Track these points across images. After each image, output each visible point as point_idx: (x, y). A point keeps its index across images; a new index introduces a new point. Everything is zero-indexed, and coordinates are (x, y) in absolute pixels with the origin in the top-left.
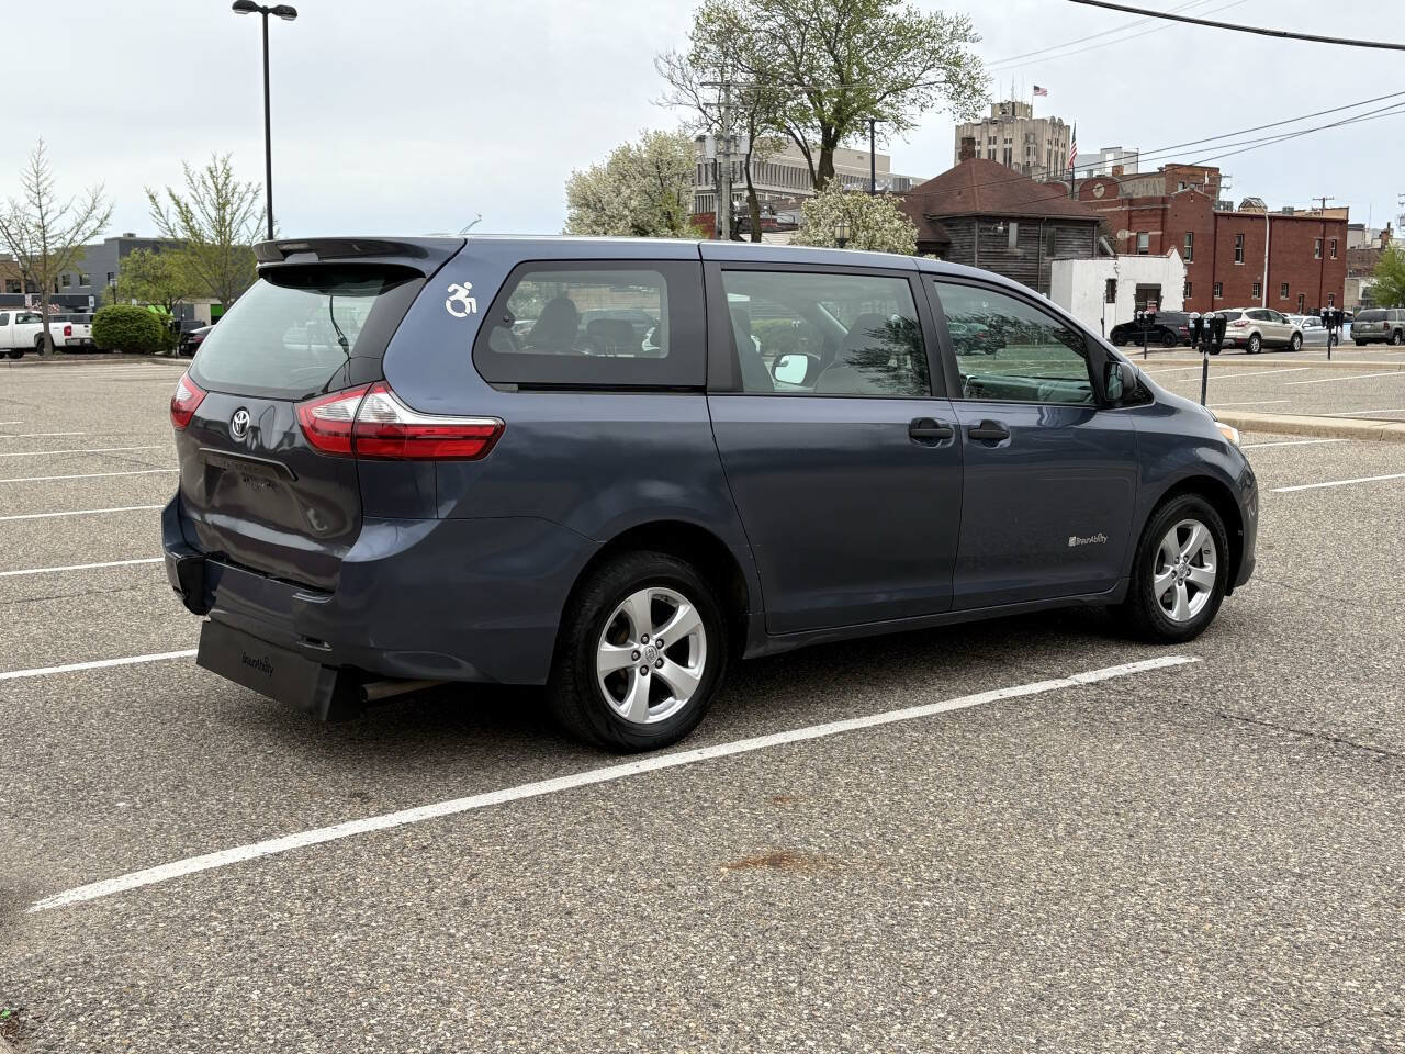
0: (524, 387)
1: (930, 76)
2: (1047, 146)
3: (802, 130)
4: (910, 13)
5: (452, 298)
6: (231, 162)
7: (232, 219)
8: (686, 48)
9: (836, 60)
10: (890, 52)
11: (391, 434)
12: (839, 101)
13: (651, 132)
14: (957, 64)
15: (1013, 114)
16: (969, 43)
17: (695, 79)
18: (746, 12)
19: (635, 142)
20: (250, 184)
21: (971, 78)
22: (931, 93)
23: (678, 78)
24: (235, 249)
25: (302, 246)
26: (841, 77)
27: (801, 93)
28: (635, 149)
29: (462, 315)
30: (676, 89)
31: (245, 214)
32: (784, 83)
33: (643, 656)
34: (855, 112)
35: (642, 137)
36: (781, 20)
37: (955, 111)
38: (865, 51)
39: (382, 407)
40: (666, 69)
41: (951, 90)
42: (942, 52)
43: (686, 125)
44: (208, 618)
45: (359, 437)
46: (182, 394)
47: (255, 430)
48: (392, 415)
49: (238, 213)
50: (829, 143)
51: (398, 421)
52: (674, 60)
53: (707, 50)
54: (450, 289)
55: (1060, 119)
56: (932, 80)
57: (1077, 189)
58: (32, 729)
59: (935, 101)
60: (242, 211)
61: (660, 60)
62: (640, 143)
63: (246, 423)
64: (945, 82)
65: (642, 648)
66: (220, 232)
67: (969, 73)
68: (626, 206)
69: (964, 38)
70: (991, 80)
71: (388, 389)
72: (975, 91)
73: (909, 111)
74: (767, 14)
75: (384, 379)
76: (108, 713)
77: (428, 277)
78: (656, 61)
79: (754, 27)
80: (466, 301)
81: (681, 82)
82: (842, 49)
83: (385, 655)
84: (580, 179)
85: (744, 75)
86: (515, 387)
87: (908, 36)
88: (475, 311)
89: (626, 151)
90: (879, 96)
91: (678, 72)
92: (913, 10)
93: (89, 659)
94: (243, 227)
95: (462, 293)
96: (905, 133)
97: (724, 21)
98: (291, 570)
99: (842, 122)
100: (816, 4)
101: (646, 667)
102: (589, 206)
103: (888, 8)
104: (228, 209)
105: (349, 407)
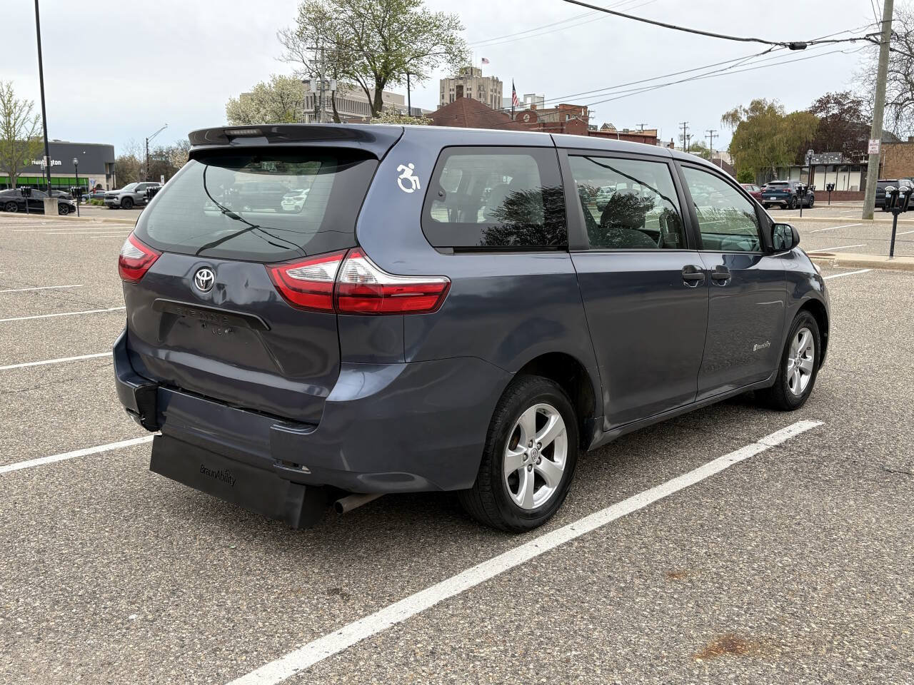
0: (459, 250)
1: (437, 49)
2: (490, 93)
3: (364, 78)
4: (424, 12)
5: (402, 177)
6: (13, 87)
7: (15, 123)
8: (295, 27)
9: (383, 38)
10: (414, 34)
11: (365, 294)
12: (386, 61)
13: (277, 76)
14: (451, 43)
15: (472, 73)
16: (458, 31)
17: (301, 46)
18: (329, 8)
19: (267, 81)
20: (26, 101)
21: (460, 51)
22: (437, 59)
23: (291, 45)
24: (18, 142)
25: (255, 131)
26: (386, 48)
27: (363, 56)
28: (267, 85)
29: (410, 191)
30: (290, 51)
31: (24, 120)
32: (353, 49)
33: (530, 456)
34: (394, 69)
35: (272, 79)
36: (350, 13)
37: (452, 70)
38: (399, 33)
39: (360, 270)
40: (284, 40)
41: (449, 58)
42: (443, 35)
43: (297, 73)
44: (160, 433)
45: (339, 295)
46: (131, 252)
47: (220, 287)
48: (370, 277)
49: (19, 120)
50: (380, 86)
51: (374, 282)
52: (289, 33)
53: (307, 29)
54: (399, 169)
55: (497, 78)
56: (437, 51)
57: (515, 116)
58: (15, 533)
59: (439, 64)
60: (22, 118)
61: (280, 34)
62: (270, 82)
63: (211, 279)
64: (445, 53)
65: (530, 451)
66: (7, 131)
67: (459, 48)
68: (263, 119)
69: (455, 28)
70: (471, 52)
71: (363, 254)
72: (462, 59)
73: (424, 69)
74: (341, 9)
75: (359, 245)
76: (73, 511)
77: (380, 158)
78: (277, 34)
79: (334, 17)
80: (412, 179)
81: (293, 47)
82: (386, 33)
83: (360, 477)
84: (234, 102)
85: (329, 45)
86: (452, 250)
87: (423, 26)
88: (419, 188)
89: (262, 87)
90: (407, 59)
91: (291, 41)
92: (426, 11)
93: (33, 456)
94: (23, 127)
95: (408, 172)
96: (422, 81)
97: (316, 12)
98: (259, 402)
99: (387, 74)
100: (370, 5)
101: (531, 465)
102: (240, 119)
103: (412, 9)
104: (12, 116)
105: (328, 270)
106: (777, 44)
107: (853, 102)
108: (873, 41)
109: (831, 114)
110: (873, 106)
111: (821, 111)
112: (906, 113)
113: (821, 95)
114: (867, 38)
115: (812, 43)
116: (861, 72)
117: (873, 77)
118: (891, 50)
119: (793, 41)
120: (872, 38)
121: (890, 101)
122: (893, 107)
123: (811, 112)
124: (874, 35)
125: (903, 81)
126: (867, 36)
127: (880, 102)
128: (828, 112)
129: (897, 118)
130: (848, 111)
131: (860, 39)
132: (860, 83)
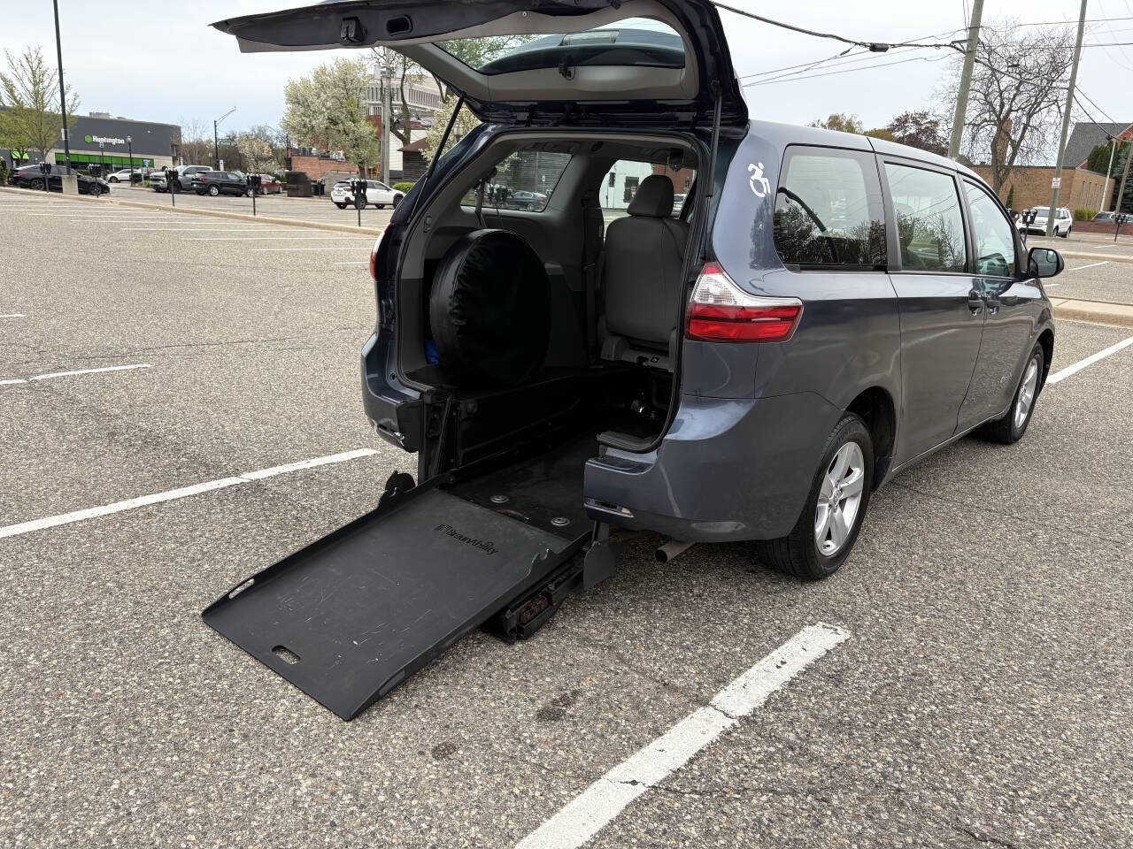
5: (753, 178)
7: (44, 92)
11: (716, 316)
24: (48, 114)
29: (762, 195)
48: (728, 297)
54: (750, 169)
66: (36, 101)
75: (716, 258)
80: (762, 181)
83: (695, 525)
84: (292, 84)
86: (799, 267)
88: (769, 190)
95: (758, 173)
102: (299, 104)
106: (856, 44)
107: (931, 122)
108: (958, 49)
109: (908, 133)
110: (951, 126)
111: (899, 130)
112: (982, 135)
113: (901, 113)
114: (952, 45)
115: (894, 46)
116: (942, 88)
117: (953, 95)
118: (976, 61)
119: (875, 41)
120: (957, 45)
121: (967, 122)
122: (971, 127)
123: (888, 130)
124: (959, 42)
125: (982, 102)
126: (953, 42)
127: (959, 122)
128: (905, 131)
129: (973, 139)
130: (924, 131)
131: (945, 45)
132: (939, 101)
